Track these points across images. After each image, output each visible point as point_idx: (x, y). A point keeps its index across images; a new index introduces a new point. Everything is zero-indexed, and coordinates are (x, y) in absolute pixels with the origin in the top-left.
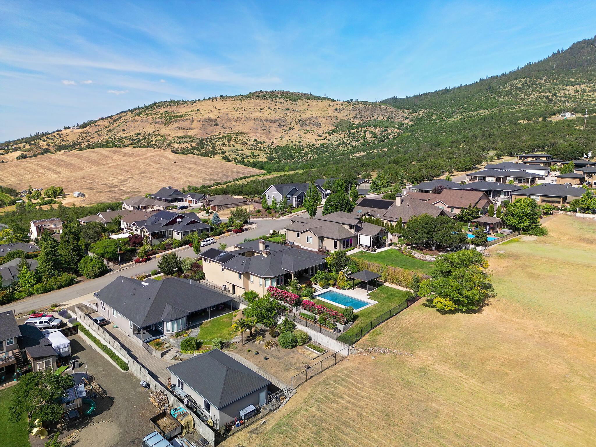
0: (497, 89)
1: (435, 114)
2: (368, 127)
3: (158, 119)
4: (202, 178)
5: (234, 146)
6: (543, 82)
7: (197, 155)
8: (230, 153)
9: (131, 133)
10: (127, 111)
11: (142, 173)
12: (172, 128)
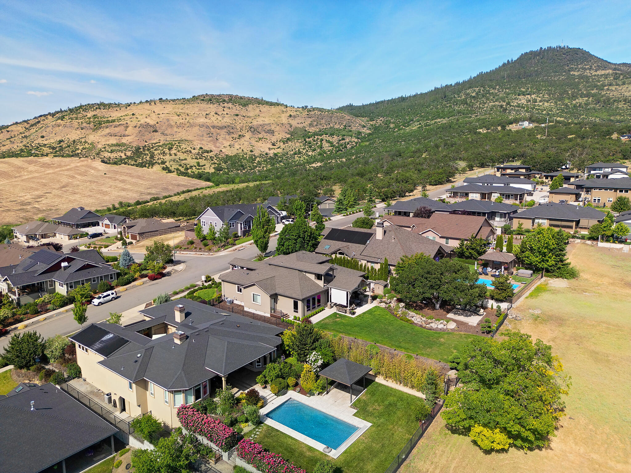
0: (452, 98)
1: (393, 123)
2: (324, 136)
3: (84, 124)
4: (137, 192)
5: (176, 155)
6: (496, 91)
7: (131, 165)
8: (171, 163)
9: (52, 140)
10: (47, 115)
11: (64, 187)
12: (102, 134)
